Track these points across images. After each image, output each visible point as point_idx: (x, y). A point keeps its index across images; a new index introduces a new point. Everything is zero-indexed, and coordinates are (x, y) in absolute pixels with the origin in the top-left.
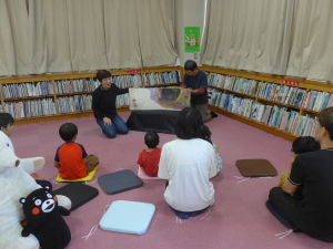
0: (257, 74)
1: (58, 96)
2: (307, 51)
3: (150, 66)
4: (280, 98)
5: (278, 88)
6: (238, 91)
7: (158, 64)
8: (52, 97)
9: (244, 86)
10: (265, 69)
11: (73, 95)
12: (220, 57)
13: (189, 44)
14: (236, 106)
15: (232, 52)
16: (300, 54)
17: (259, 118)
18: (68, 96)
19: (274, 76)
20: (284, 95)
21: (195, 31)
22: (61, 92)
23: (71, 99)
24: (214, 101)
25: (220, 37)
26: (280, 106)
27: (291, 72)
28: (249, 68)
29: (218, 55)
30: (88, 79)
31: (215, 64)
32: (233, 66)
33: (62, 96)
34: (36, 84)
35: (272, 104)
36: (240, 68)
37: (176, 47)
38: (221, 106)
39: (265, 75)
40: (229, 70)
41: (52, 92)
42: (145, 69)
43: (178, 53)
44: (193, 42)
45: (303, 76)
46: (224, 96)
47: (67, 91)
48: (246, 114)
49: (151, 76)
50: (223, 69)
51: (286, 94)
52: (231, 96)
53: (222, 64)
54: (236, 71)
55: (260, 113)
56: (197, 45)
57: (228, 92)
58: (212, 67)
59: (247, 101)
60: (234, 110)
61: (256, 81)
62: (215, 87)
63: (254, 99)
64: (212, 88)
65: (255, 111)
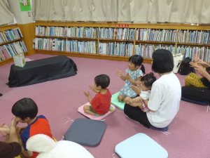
0: (94, 22)
5: (115, 30)
6: (81, 37)
10: (98, 18)
12: (55, 14)
13: (22, 4)
14: (82, 48)
16: (126, 7)
19: (109, 23)
20: (119, 35)
24: (60, 47)
26: (120, 42)
27: (121, 19)
28: (86, 19)
31: (50, 19)
32: (69, 19)
36: (76, 20)
38: (68, 50)
40: (67, 22)
44: (25, 2)
45: (132, 20)
50: (60, 22)
51: (123, 34)
54: (73, 22)
55: (104, 49)
56: (29, 5)
57: (70, 39)
58: (48, 22)
59: (91, 43)
60: (81, 51)
61: (94, 28)
62: (56, 38)
63: (96, 40)
64: (53, 38)
65: (100, 48)
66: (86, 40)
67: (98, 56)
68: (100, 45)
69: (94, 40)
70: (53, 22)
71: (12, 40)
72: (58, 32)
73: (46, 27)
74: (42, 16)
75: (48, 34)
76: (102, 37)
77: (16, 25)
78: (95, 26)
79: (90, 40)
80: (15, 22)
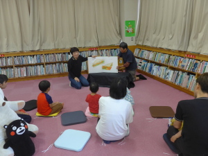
0: (169, 50)
1: (47, 64)
2: (201, 35)
3: (103, 45)
4: (183, 66)
5: (182, 59)
6: (157, 61)
7: (108, 44)
8: (43, 64)
9: (161, 58)
10: (174, 47)
11: (55, 63)
12: (147, 40)
13: (128, 32)
14: (156, 71)
15: (154, 36)
16: (196, 37)
17: (170, 78)
18: (53, 63)
19: (180, 52)
20: (185, 64)
21: (132, 23)
22: (48, 61)
23: (54, 65)
24: (143, 68)
25: (147, 27)
26: (183, 71)
27: (190, 49)
28: (164, 46)
29: (146, 38)
30: (64, 53)
31: (144, 44)
32: (155, 46)
33: (49, 64)
34: (33, 56)
35: (178, 70)
36: (158, 46)
37: (120, 34)
38: (147, 71)
39: (174, 51)
40: (153, 48)
41: (43, 61)
42: (100, 47)
43: (121, 37)
44: (130, 30)
45: (198, 51)
46: (149, 64)
47: (51, 61)
48: (162, 77)
49: (104, 52)
50: (149, 47)
51: (187, 64)
52: (153, 65)
53: (148, 44)
54: (156, 48)
56: (133, 32)
62: (143, 59)
63: (167, 66)
65: (168, 74)
66: (160, 65)
69: (165, 66)
70: (145, 46)
73: (140, 49)
74: (140, 41)
75: (139, 55)
78: (170, 53)
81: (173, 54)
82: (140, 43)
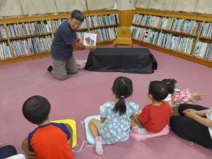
1: (12, 40)
3: (93, 9)
6: (178, 30)
7: (99, 8)
8: (6, 41)
10: (208, 11)
11: (26, 38)
17: (201, 54)
18: (22, 39)
22: (14, 36)
23: (25, 41)
24: (152, 39)
30: (39, 22)
31: (150, 8)
32: (170, 9)
33: (17, 39)
36: (177, 9)
38: (159, 44)
39: (207, 16)
40: (166, 12)
41: (5, 36)
42: (88, 12)
47: (20, 35)
48: (187, 52)
49: (95, 19)
52: (169, 36)
54: (173, 12)
55: (202, 49)
57: (165, 32)
58: (147, 10)
59: (188, 39)
60: (173, 47)
61: (197, 21)
62: (151, 28)
63: (195, 38)
64: (148, 28)
65: (198, 48)
66: (182, 35)
67: (192, 58)
68: (199, 44)
69: (192, 37)
70: (152, 10)
71: (107, 24)
72: (154, 22)
73: (143, 15)
74: (143, 3)
75: (143, 24)
76: (204, 35)
77: (116, 10)
78: (199, 19)
79: (187, 36)
80: (116, 8)
81: (204, 20)
82: (143, 6)
